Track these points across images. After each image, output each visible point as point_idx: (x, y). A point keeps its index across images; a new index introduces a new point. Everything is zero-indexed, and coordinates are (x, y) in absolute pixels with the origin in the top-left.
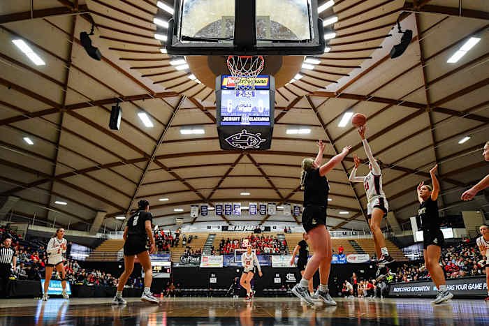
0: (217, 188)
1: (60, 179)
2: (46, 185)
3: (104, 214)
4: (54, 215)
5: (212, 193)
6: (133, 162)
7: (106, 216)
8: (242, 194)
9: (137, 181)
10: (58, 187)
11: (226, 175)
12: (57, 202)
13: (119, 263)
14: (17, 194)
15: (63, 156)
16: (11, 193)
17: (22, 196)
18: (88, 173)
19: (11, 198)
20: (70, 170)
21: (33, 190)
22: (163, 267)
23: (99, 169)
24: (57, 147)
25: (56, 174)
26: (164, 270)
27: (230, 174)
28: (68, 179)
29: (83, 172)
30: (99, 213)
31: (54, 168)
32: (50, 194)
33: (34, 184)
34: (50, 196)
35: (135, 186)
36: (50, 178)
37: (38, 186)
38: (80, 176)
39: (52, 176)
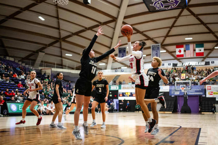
0: (167, 36)
1: (64, 39)
2: (57, 44)
4: (66, 62)
5: (164, 40)
6: (105, 23)
8: (186, 39)
9: (111, 36)
10: (64, 45)
11: (173, 26)
12: (67, 55)
14: (43, 51)
15: (63, 25)
16: (41, 50)
17: (46, 52)
18: (80, 34)
19: (40, 54)
20: (69, 34)
21: (51, 48)
22: (131, 93)
23: (86, 31)
24: (59, 20)
25: (62, 37)
26: (131, 95)
27: (175, 25)
28: (69, 39)
29: (77, 34)
31: (60, 33)
32: (61, 49)
33: (51, 44)
34: (61, 51)
35: (110, 40)
36: (59, 40)
37: (53, 45)
38: (76, 36)
39: (60, 39)
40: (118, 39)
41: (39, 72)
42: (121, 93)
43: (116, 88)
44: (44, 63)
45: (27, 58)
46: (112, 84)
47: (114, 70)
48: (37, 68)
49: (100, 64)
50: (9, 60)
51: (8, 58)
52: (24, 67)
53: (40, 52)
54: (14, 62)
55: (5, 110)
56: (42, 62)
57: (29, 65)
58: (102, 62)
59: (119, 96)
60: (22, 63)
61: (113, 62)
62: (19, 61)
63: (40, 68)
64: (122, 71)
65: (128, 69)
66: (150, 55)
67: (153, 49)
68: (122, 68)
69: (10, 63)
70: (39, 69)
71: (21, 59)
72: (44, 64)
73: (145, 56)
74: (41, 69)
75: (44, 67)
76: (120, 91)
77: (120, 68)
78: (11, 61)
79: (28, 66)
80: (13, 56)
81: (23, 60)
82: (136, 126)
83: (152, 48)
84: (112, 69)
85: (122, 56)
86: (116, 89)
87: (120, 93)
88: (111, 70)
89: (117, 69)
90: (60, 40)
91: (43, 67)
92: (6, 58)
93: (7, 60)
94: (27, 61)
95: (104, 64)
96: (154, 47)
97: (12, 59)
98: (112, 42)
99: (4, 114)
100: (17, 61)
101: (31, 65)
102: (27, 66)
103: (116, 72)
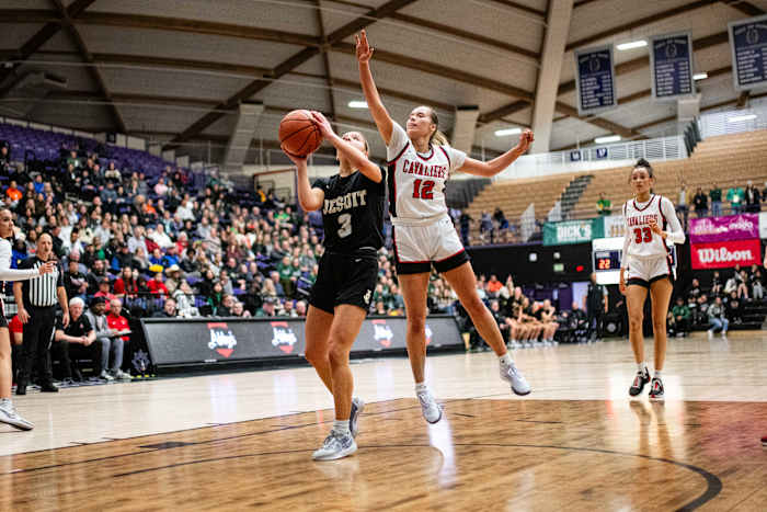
1: (339, 40)
2: (312, 65)
3: (475, 115)
7: (479, 120)
10: (341, 65)
12: (354, 104)
13: (529, 249)
14: (257, 97)
16: (248, 95)
17: (268, 101)
19: (246, 109)
21: (286, 81)
25: (327, 32)
30: (461, 115)
31: (318, 15)
32: (330, 85)
33: (287, 68)
34: (330, 91)
35: (536, 21)
36: (316, 45)
37: (296, 70)
38: (386, 21)
39: (319, 39)
40: (573, 14)
41: (247, 185)
42: (607, 255)
43: (582, 232)
44: (261, 149)
45: (195, 132)
46: (560, 219)
47: (564, 155)
48: (239, 173)
49: (499, 133)
50: (126, 150)
51: (121, 141)
52: (187, 171)
53: (245, 102)
54: (145, 154)
55: (141, 355)
56: (255, 143)
57: (205, 160)
58: (505, 125)
59: (598, 268)
60: (177, 156)
61: (555, 120)
62: (165, 149)
63: (249, 171)
64: (601, 154)
65: (627, 144)
66: (729, 69)
67: (740, 41)
68: (597, 141)
69: (131, 161)
70: (243, 177)
71: (171, 138)
72: (264, 154)
73: (704, 76)
74: (255, 176)
75: (265, 163)
76: (602, 246)
77: (590, 142)
78: (135, 152)
79: (200, 164)
80: (140, 128)
81: (178, 142)
82: (688, 402)
83: (735, 36)
84: (551, 151)
85: (598, 87)
86: (581, 239)
87: (598, 256)
88: (550, 154)
89: (578, 149)
90: (320, 47)
91: (259, 163)
92: (115, 142)
93: (117, 148)
94: (193, 145)
95: (517, 131)
96: (744, 34)
97: (137, 144)
98: (544, 32)
99: (137, 368)
100: (155, 151)
101: (212, 162)
102: (198, 166)
103: (572, 160)
